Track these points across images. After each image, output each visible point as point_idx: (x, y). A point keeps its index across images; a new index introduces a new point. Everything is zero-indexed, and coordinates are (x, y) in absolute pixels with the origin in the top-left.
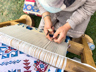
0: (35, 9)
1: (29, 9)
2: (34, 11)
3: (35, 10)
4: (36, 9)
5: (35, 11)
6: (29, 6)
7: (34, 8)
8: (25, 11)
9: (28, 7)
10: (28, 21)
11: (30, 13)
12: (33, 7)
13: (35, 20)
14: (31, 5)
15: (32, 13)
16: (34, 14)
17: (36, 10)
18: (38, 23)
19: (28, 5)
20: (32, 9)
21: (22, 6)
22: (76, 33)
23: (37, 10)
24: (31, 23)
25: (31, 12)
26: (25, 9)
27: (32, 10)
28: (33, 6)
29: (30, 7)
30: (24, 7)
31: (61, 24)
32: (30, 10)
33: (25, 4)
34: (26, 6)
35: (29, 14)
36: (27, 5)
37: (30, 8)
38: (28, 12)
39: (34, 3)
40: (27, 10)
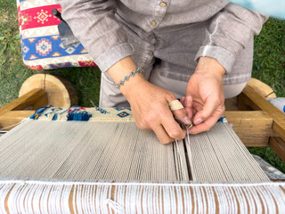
0: (66, 47)
1: (44, 52)
2: (64, 54)
3: (67, 51)
4: (70, 45)
5: (68, 54)
6: (43, 42)
7: (62, 46)
8: (32, 63)
9: (38, 48)
10: (52, 93)
11: (51, 65)
12: (59, 41)
13: (74, 83)
14: (49, 38)
15: (59, 62)
16: (69, 64)
17: (70, 50)
18: (86, 88)
19: (38, 40)
20: (57, 48)
21: (13, 48)
22: (230, 84)
23: (73, 50)
24: (66, 95)
25: (57, 60)
26: (33, 57)
27: (56, 54)
28: (55, 38)
29: (46, 44)
30: (26, 50)
31: (171, 70)
32: (50, 55)
33: (26, 41)
34: (32, 46)
35: (48, 68)
36: (31, 40)
37: (47, 50)
38: (45, 63)
39: (56, 27)
40: (40, 56)
